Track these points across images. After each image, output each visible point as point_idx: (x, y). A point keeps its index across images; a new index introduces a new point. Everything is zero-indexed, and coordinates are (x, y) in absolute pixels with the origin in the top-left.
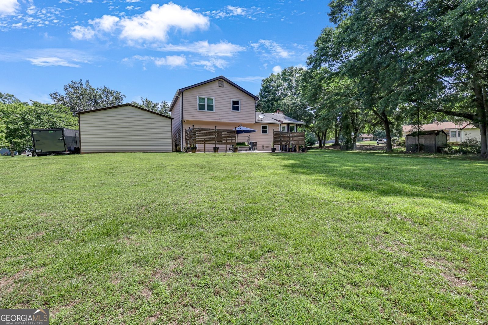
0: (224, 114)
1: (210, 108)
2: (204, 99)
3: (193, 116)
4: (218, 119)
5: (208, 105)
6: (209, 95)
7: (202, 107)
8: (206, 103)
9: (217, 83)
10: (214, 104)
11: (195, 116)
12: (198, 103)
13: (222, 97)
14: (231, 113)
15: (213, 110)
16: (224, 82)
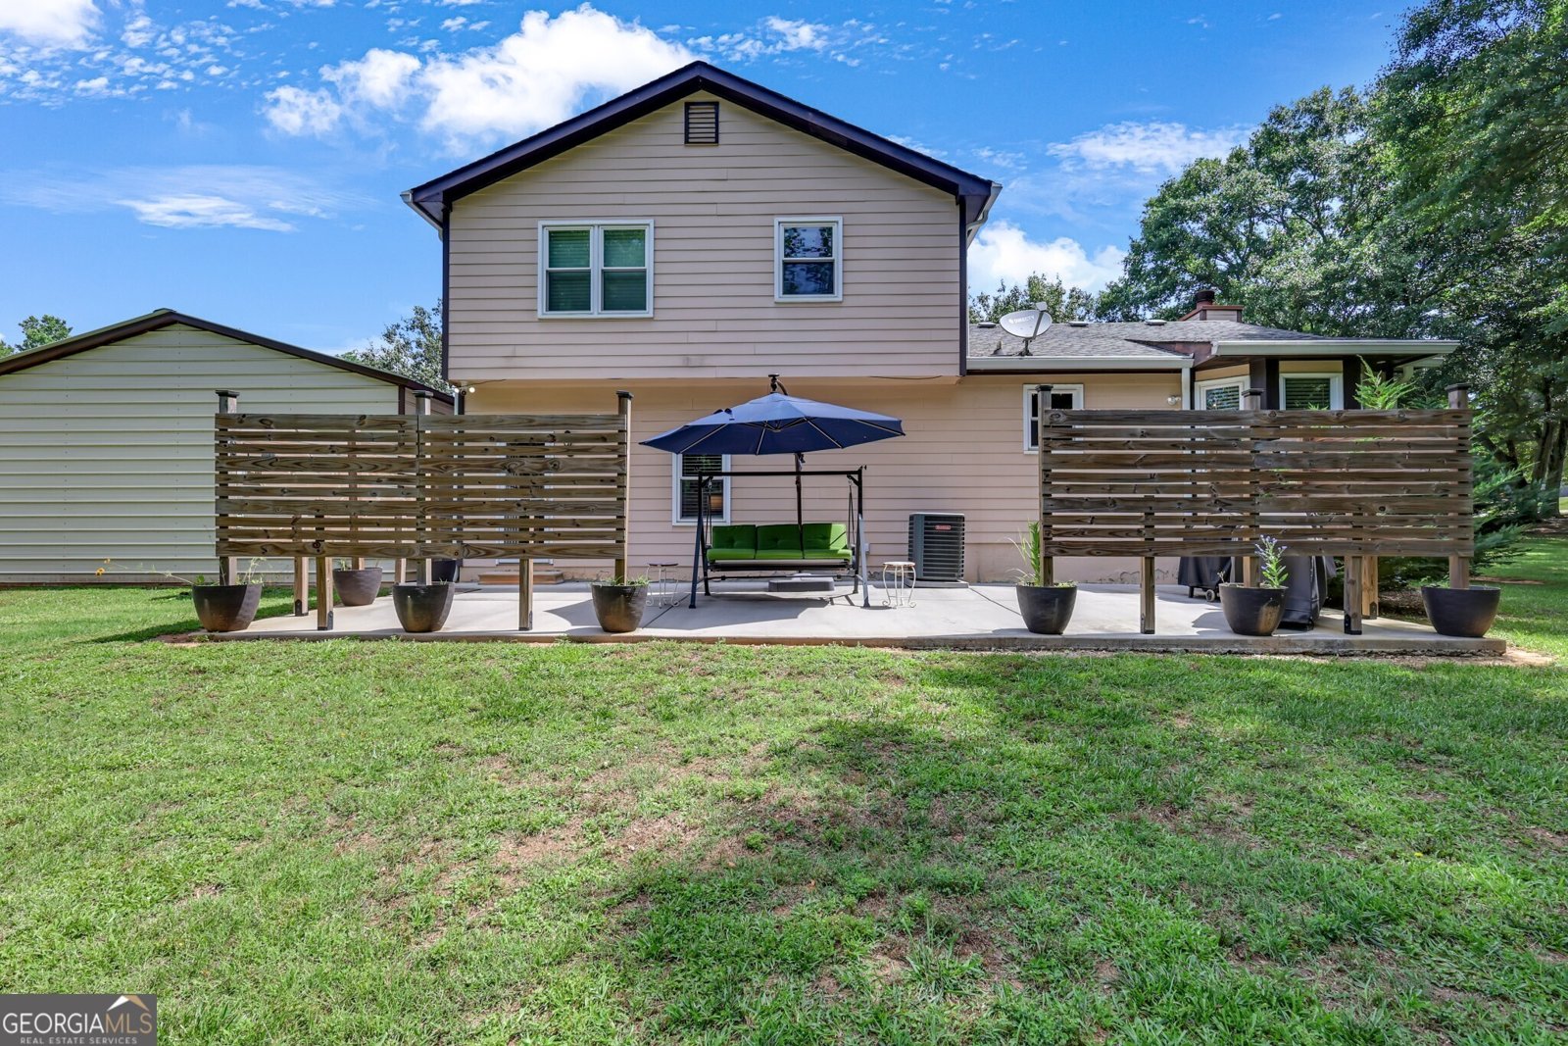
0: (721, 326)
1: (625, 292)
2: (582, 236)
3: (508, 351)
4: (678, 361)
5: (608, 278)
6: (624, 210)
7: (566, 292)
8: (596, 265)
9: (673, 118)
10: (649, 266)
11: (520, 351)
12: (543, 264)
13: (712, 209)
14: (773, 313)
15: (643, 307)
16: (727, 109)
